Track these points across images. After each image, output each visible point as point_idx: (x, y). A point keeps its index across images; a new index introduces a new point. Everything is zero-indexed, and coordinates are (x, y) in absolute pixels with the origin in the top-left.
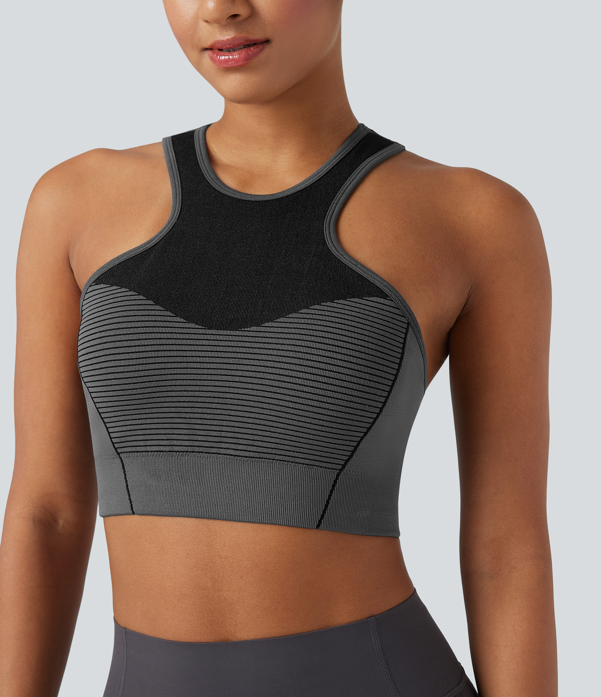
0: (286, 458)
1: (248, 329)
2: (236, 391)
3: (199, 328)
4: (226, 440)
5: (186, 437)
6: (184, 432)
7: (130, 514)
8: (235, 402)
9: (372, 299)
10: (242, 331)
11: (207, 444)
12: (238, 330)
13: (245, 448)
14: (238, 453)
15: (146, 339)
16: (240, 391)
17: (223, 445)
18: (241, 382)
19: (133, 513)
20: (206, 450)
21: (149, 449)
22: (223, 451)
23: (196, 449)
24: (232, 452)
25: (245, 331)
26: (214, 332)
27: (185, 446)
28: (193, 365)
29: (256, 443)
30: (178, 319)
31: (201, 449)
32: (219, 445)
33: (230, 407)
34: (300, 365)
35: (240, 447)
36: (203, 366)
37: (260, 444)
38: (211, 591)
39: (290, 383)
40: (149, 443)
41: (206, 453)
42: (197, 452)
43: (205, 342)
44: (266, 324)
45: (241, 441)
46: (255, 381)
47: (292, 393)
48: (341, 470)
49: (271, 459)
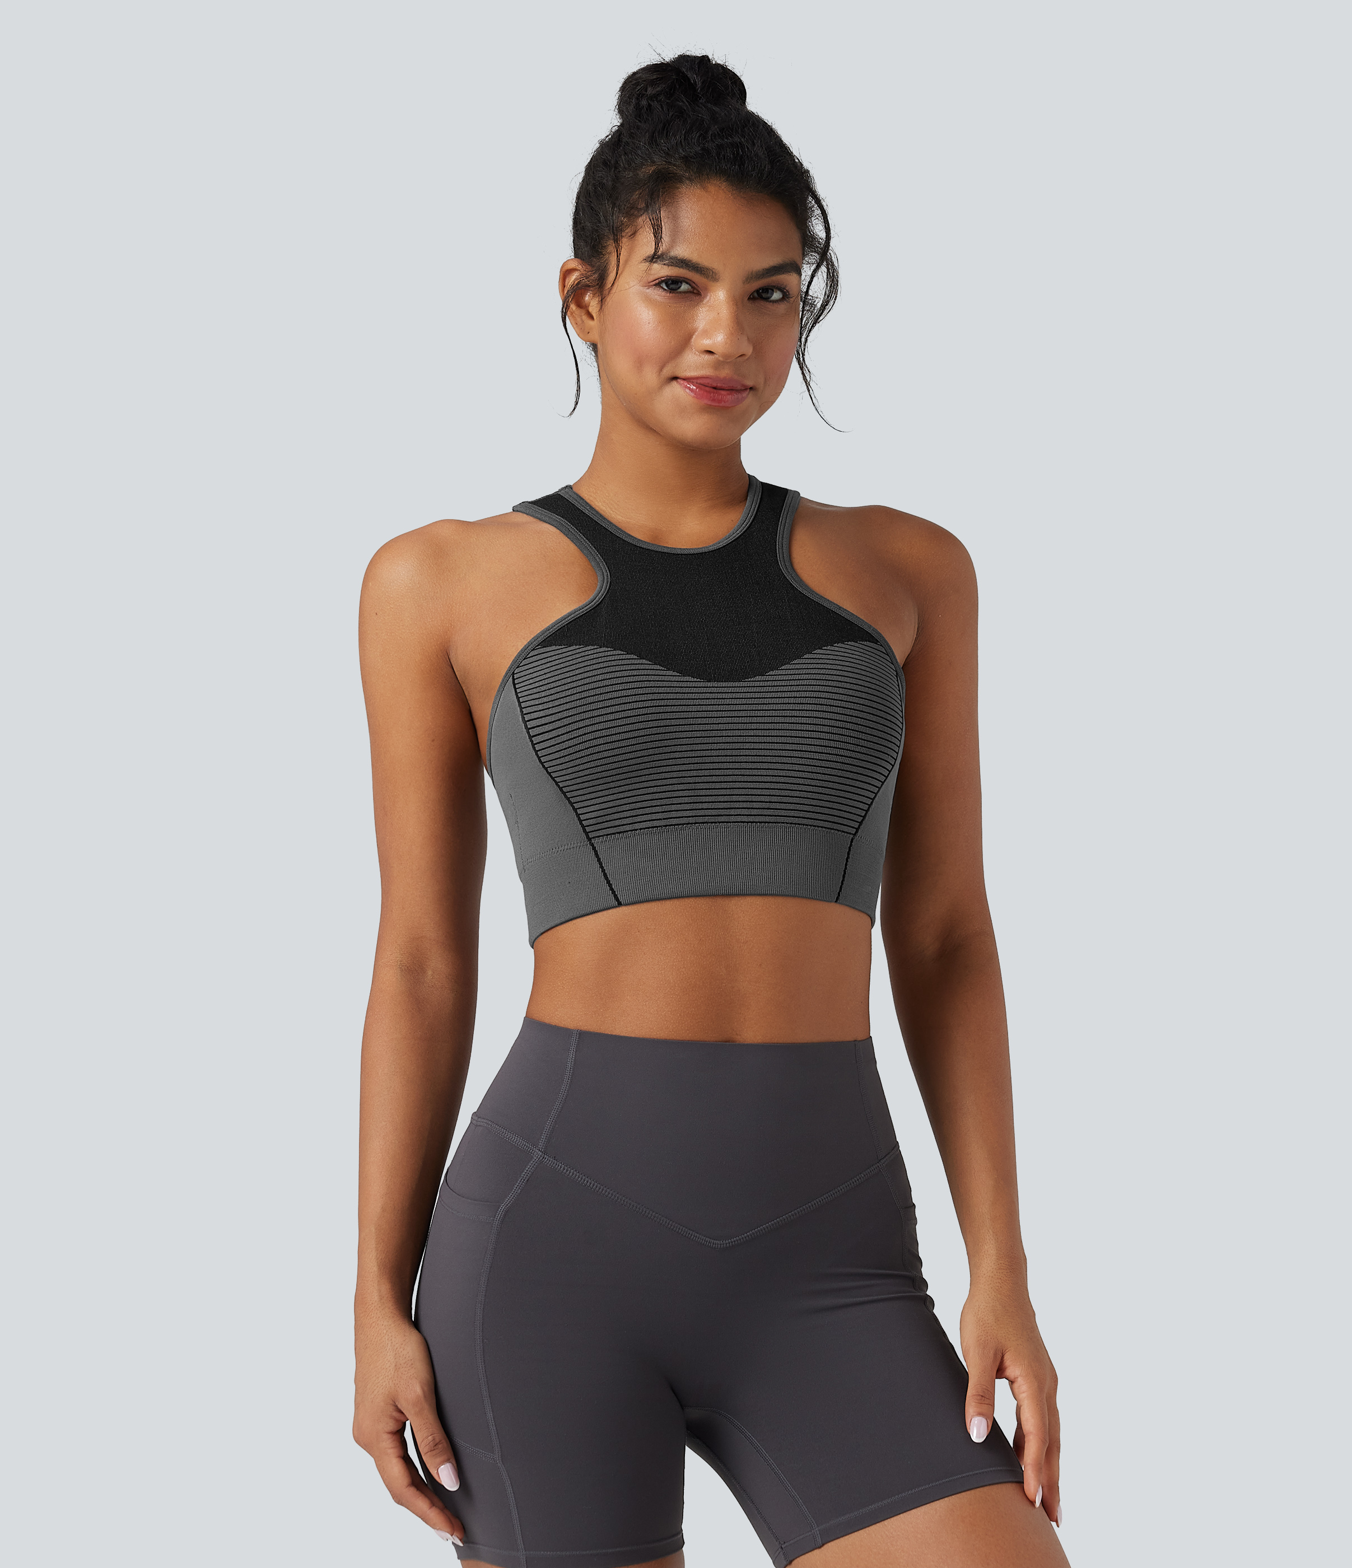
0: (805, 821)
1: (753, 679)
2: (752, 746)
3: (697, 682)
4: (737, 805)
5: (687, 807)
6: (686, 800)
7: (616, 907)
8: (751, 759)
9: (865, 643)
10: (746, 681)
11: (714, 812)
12: (742, 681)
13: (760, 812)
14: (751, 819)
15: (644, 694)
16: (757, 746)
17: (732, 812)
18: (757, 736)
19: (620, 904)
20: (712, 819)
21: (636, 826)
22: (732, 819)
23: (701, 819)
24: (745, 819)
25: (749, 681)
26: (715, 684)
27: (685, 817)
28: (699, 721)
29: (773, 806)
30: (671, 673)
31: (706, 819)
32: (727, 812)
33: (744, 765)
34: (824, 711)
35: (754, 812)
36: (711, 721)
37: (778, 806)
38: (725, 981)
39: (815, 731)
40: (638, 819)
41: (712, 823)
42: (701, 823)
43: (708, 696)
44: (771, 673)
45: (755, 805)
46: (774, 733)
47: (818, 742)
48: (855, 834)
49: (788, 823)
